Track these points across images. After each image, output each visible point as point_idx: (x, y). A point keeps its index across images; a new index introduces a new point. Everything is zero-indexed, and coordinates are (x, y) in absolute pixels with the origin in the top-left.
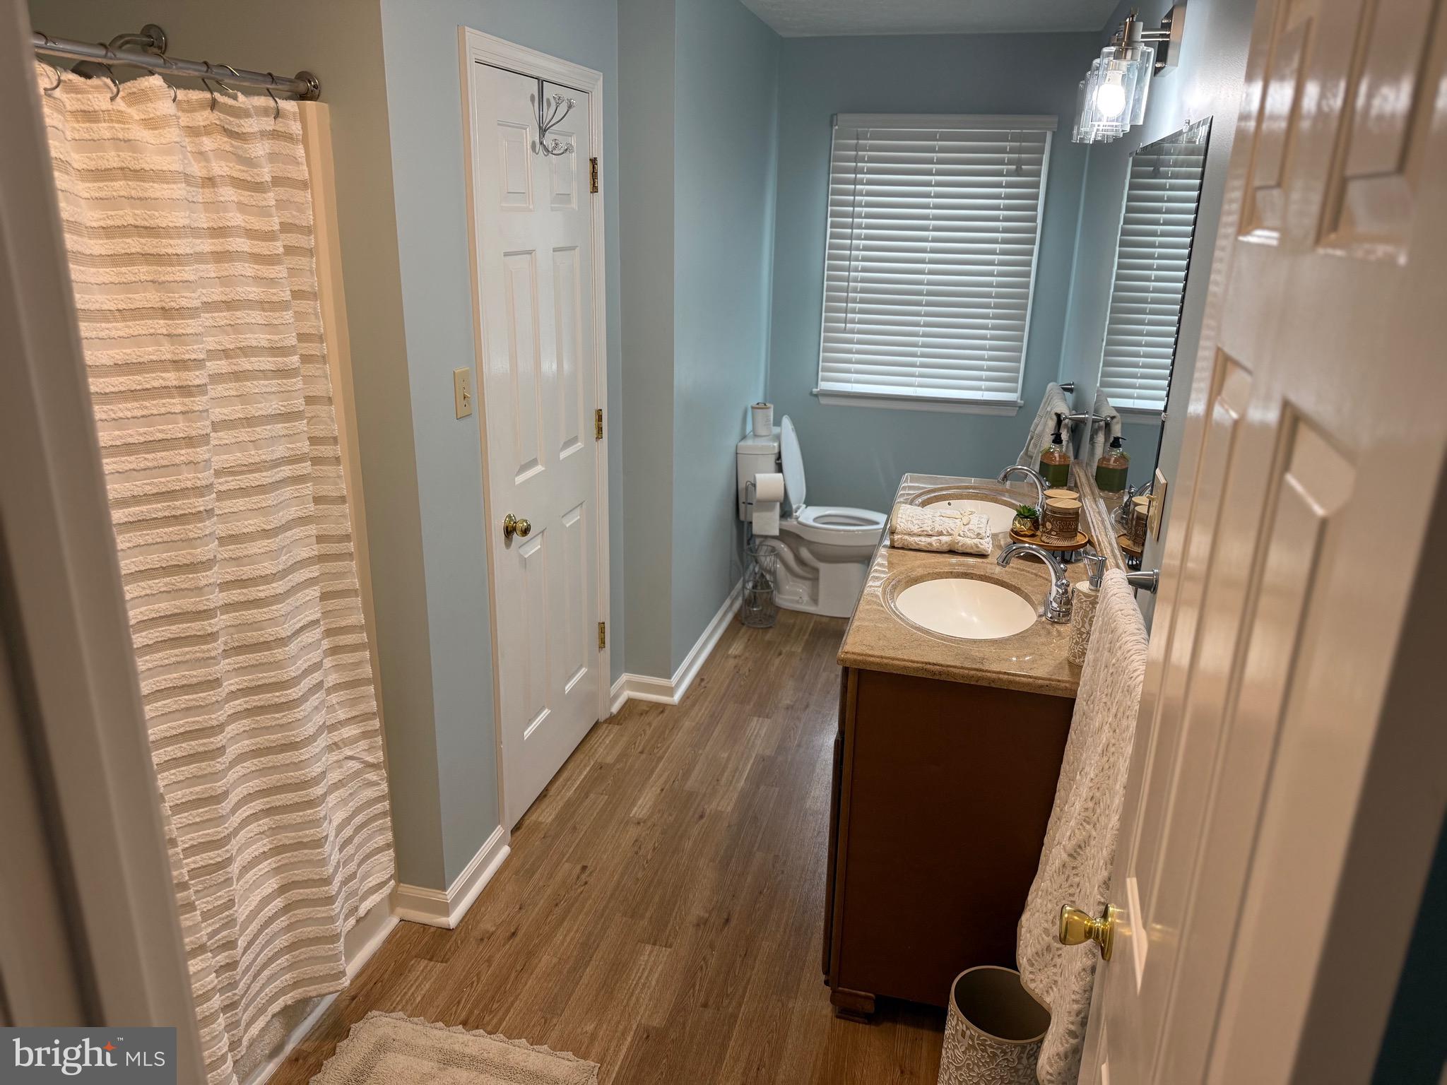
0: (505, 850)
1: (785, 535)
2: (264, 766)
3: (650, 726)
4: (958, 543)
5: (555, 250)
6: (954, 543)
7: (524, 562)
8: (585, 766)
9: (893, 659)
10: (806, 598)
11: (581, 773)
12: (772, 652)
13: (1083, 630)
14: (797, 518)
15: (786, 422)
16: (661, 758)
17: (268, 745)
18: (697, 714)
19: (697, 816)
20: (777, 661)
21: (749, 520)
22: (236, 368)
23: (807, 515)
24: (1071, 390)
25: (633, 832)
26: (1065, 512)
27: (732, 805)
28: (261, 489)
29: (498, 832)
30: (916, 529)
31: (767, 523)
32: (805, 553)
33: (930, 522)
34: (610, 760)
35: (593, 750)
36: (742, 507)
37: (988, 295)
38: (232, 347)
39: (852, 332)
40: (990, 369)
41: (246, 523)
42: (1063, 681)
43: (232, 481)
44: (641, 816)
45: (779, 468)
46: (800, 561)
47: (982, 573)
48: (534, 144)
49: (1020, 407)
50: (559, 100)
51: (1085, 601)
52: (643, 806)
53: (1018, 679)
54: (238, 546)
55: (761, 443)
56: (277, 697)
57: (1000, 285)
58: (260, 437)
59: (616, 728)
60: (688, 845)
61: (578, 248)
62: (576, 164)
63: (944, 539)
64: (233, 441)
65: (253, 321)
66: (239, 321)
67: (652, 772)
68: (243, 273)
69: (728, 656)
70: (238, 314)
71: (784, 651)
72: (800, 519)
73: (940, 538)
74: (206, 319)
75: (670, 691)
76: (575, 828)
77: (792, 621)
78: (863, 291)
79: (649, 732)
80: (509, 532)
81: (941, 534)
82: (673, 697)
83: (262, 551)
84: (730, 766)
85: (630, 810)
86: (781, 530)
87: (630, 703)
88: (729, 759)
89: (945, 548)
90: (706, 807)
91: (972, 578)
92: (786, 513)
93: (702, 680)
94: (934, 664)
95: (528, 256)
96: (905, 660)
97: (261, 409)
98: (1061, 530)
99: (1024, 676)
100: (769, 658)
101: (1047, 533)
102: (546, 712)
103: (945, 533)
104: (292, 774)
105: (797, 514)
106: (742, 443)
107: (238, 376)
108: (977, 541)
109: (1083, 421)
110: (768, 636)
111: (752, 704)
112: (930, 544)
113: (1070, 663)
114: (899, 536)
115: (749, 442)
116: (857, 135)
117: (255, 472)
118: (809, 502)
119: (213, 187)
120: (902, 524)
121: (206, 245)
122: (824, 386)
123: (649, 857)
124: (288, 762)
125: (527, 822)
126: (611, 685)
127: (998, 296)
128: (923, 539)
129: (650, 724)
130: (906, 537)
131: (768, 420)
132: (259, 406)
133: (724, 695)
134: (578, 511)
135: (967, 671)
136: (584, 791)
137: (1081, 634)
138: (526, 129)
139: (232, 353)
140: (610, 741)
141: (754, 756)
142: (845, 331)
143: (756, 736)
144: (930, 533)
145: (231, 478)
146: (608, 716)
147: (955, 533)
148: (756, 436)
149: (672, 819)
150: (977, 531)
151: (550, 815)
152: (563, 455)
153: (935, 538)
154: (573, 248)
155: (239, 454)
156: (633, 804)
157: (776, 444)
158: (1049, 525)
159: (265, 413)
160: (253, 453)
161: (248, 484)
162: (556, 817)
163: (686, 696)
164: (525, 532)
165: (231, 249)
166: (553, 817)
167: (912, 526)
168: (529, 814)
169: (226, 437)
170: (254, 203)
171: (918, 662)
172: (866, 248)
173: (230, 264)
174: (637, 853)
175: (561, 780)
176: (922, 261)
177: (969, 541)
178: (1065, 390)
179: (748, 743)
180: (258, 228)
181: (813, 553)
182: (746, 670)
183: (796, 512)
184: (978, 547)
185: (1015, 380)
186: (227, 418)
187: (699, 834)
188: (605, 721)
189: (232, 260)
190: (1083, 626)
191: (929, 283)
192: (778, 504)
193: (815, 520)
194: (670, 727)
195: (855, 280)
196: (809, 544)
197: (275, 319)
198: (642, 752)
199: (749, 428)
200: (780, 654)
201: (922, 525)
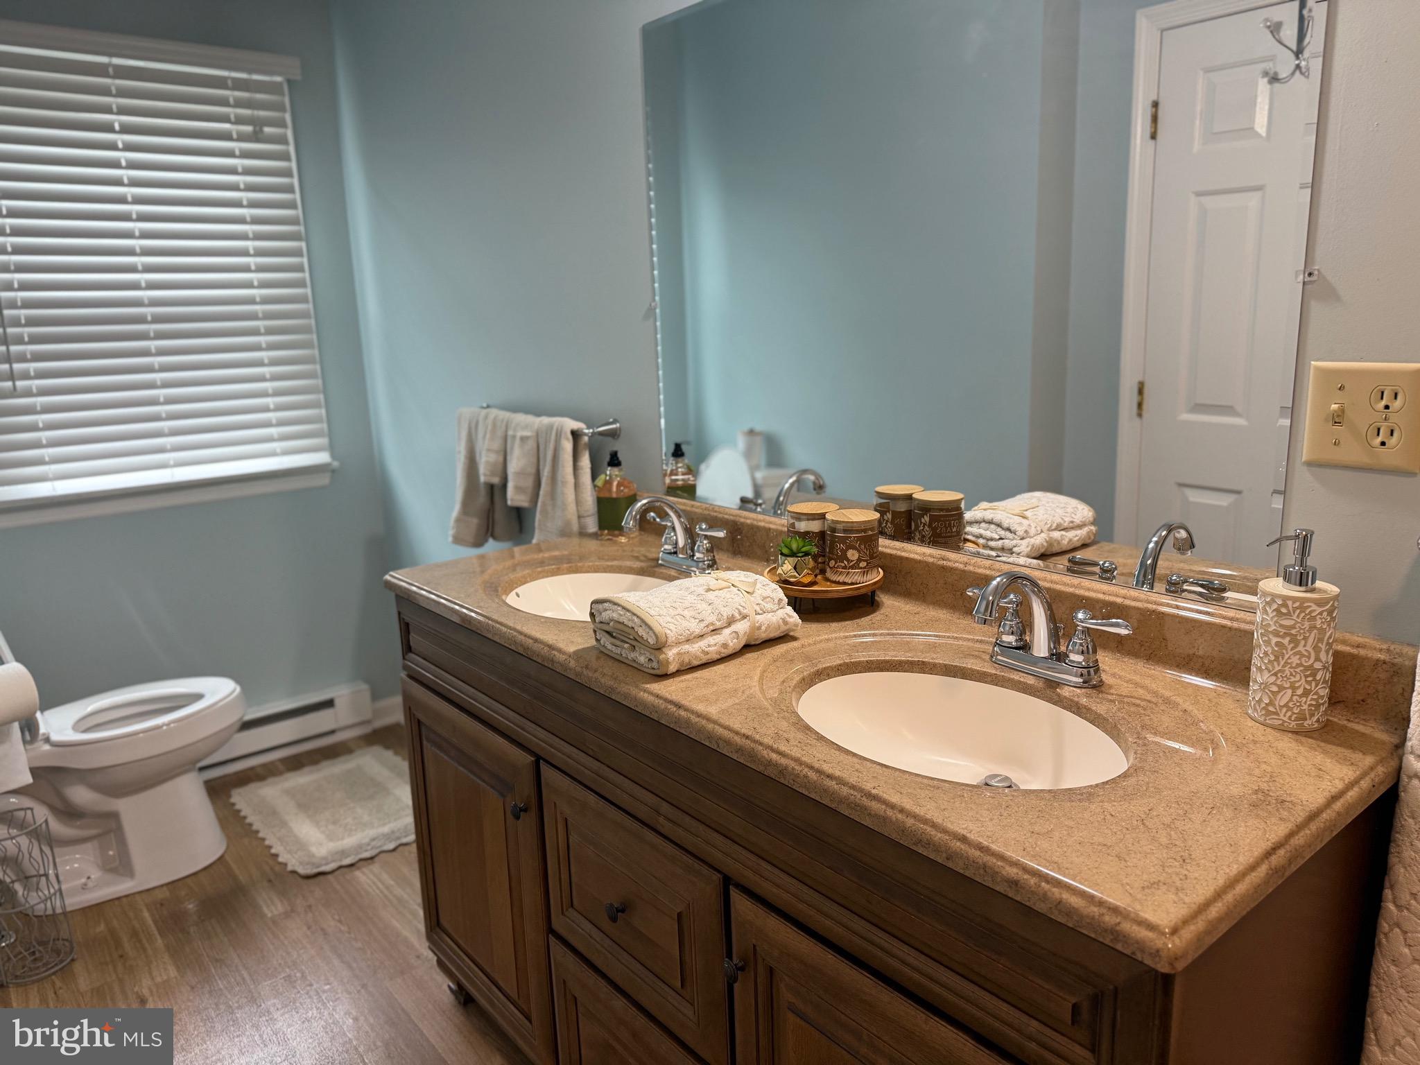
4: (759, 628)
6: (754, 629)
14: (49, 737)
30: (696, 628)
32: (77, 795)
39: (29, 394)
40: (281, 423)
46: (68, 813)
49: (333, 471)
63: (742, 627)
71: (144, 989)
72: (55, 738)
73: (734, 627)
81: (731, 621)
86: (33, 771)
98: (872, 557)
101: (851, 567)
103: (738, 617)
105: (46, 729)
108: (781, 613)
109: (613, 435)
112: (725, 645)
114: (674, 651)
120: (672, 627)
128: (712, 640)
130: (686, 647)
142: (14, 394)
144: (718, 624)
150: (776, 596)
153: (727, 632)
167: (685, 624)
172: (19, 251)
184: (786, 624)
192: (12, 722)
195: (13, 306)
201: (700, 617)
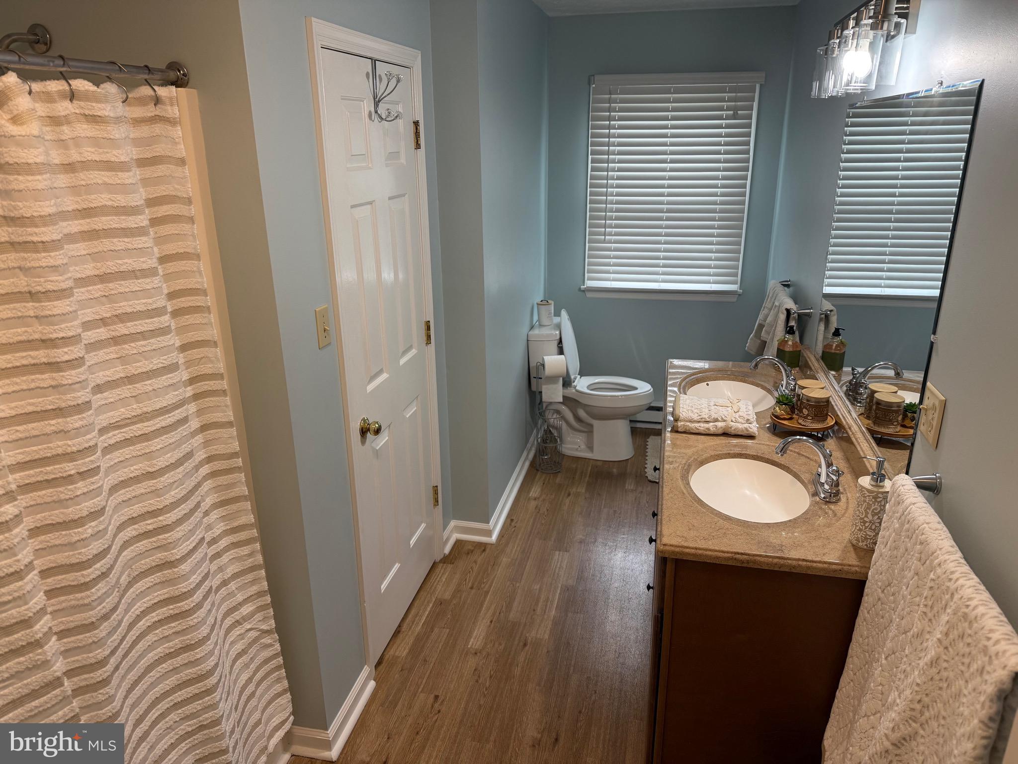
0: (372, 684)
1: (567, 400)
2: (167, 670)
3: (476, 564)
4: (731, 428)
5: (390, 198)
6: (727, 427)
7: (377, 453)
8: (428, 602)
9: (706, 550)
10: (583, 447)
11: (425, 609)
12: (563, 493)
13: (866, 519)
14: (575, 387)
15: (564, 313)
16: (487, 592)
17: (167, 652)
18: (512, 551)
19: (521, 644)
20: (567, 501)
21: (540, 391)
22: (114, 334)
23: (582, 384)
24: (788, 286)
25: (472, 662)
26: (818, 400)
27: (548, 632)
28: (145, 437)
29: (366, 671)
30: (696, 417)
31: (553, 394)
32: (582, 413)
33: (707, 411)
34: (447, 596)
35: (433, 588)
36: (533, 381)
37: (714, 211)
38: (108, 315)
39: (610, 242)
40: (716, 267)
41: (132, 468)
42: (853, 566)
43: (118, 434)
44: (476, 647)
45: (561, 351)
46: (578, 419)
47: (755, 454)
48: (370, 113)
49: (739, 295)
50: (389, 76)
51: (869, 496)
52: (477, 637)
53: (815, 565)
54: (127, 489)
55: (545, 331)
56: (172, 609)
57: (722, 203)
58: (140, 392)
59: (450, 567)
60: (517, 671)
61: (407, 196)
62: (403, 127)
63: (720, 424)
64: (117, 398)
65: (127, 290)
66: (113, 292)
67: (482, 605)
68: (112, 248)
69: (529, 499)
70: (111, 285)
71: (572, 492)
72: (577, 388)
73: (716, 423)
74: (81, 294)
75: (489, 533)
76: (425, 661)
77: (574, 466)
78: (618, 211)
79: (476, 568)
80: (364, 432)
81: (716, 420)
82: (491, 537)
83: (148, 490)
84: (542, 597)
85: (467, 642)
86: (564, 397)
87: (459, 543)
88: (540, 589)
89: (720, 432)
90: (527, 635)
91: (746, 458)
92: (567, 382)
93: (512, 520)
94: (742, 554)
95: (369, 207)
96: (716, 551)
97: (140, 367)
98: (816, 416)
99: (820, 562)
100: (561, 498)
101: (804, 417)
102: (397, 566)
103: (720, 419)
104: (190, 671)
105: (575, 384)
106: (531, 333)
107: (116, 341)
108: (746, 425)
109: (809, 315)
110: (558, 480)
111: (553, 539)
112: (708, 429)
113: (853, 545)
114: (682, 423)
115: (536, 332)
116: (610, 91)
117: (138, 423)
118: (582, 373)
119: (73, 173)
120: (684, 413)
121: (75, 226)
122: (590, 284)
123: (488, 684)
124: (186, 661)
125: (387, 657)
126: (444, 531)
127: (721, 211)
128: (702, 425)
129: (475, 562)
130: (688, 424)
131: (550, 313)
132: (138, 364)
133: (531, 532)
134: (415, 403)
135: (771, 560)
136: (430, 626)
137: (865, 522)
138: (363, 101)
139: (109, 321)
140: (446, 579)
141: (560, 585)
142: (604, 242)
143: (559, 568)
144: (708, 420)
145: (117, 432)
146: (442, 556)
147: (729, 419)
148: (541, 326)
149: (502, 647)
150: (747, 417)
151: (404, 650)
152: (403, 361)
153: (712, 424)
154: (404, 195)
155: (122, 410)
156: (470, 636)
157: (558, 332)
158: (805, 412)
159: (145, 370)
160: (134, 406)
161: (132, 435)
162: (410, 651)
163: (501, 535)
164: (377, 431)
165: (97, 228)
166: (407, 651)
167: (692, 415)
168: (388, 649)
169: (111, 396)
170: (119, 182)
171: (728, 552)
172: (619, 178)
173: (98, 241)
174: (477, 681)
175: (410, 616)
176: (662, 187)
177: (740, 426)
178: (784, 285)
179: (554, 575)
180: (125, 204)
181: (588, 413)
182: (545, 510)
183: (574, 382)
184: (748, 431)
185: (736, 275)
186: (110, 379)
187: (525, 661)
188: (441, 561)
189: (99, 238)
190: (866, 516)
191: (669, 203)
192: (561, 378)
193: (588, 387)
194: (492, 564)
195: (612, 203)
196: (585, 407)
197: (147, 284)
198: (472, 588)
199: (536, 318)
200: (569, 495)
201: (700, 414)
